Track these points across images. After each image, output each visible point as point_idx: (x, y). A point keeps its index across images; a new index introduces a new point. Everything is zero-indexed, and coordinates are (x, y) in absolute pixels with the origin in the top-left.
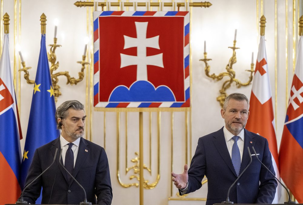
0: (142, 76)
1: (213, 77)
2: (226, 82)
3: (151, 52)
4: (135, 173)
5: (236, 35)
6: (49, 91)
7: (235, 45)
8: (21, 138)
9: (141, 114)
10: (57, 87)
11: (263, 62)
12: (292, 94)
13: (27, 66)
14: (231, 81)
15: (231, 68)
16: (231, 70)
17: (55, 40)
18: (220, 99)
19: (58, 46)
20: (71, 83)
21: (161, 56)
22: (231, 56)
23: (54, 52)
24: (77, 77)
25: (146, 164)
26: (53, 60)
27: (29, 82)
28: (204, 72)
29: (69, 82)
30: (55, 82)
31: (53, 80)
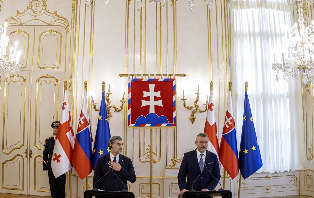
0: (152, 111)
1: (188, 108)
2: (194, 110)
3: (156, 99)
4: (148, 155)
5: (199, 87)
6: (106, 119)
7: (198, 92)
8: (92, 141)
9: (151, 129)
10: (109, 113)
11: (212, 105)
12: (226, 120)
13: (95, 102)
14: (197, 110)
15: (196, 103)
16: (197, 105)
17: (109, 91)
18: (191, 118)
19: (111, 94)
20: (117, 111)
21: (161, 101)
22: (197, 98)
23: (108, 96)
24: (120, 108)
25: (154, 151)
26: (108, 100)
27: (96, 110)
28: (183, 106)
29: (115, 110)
30: (109, 110)
31: (107, 109)
